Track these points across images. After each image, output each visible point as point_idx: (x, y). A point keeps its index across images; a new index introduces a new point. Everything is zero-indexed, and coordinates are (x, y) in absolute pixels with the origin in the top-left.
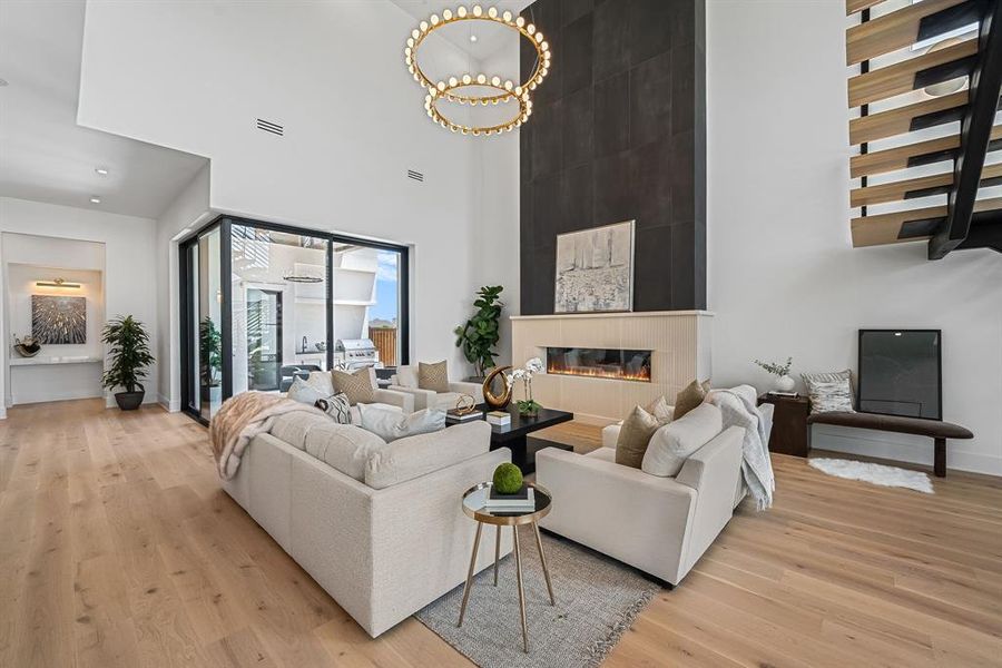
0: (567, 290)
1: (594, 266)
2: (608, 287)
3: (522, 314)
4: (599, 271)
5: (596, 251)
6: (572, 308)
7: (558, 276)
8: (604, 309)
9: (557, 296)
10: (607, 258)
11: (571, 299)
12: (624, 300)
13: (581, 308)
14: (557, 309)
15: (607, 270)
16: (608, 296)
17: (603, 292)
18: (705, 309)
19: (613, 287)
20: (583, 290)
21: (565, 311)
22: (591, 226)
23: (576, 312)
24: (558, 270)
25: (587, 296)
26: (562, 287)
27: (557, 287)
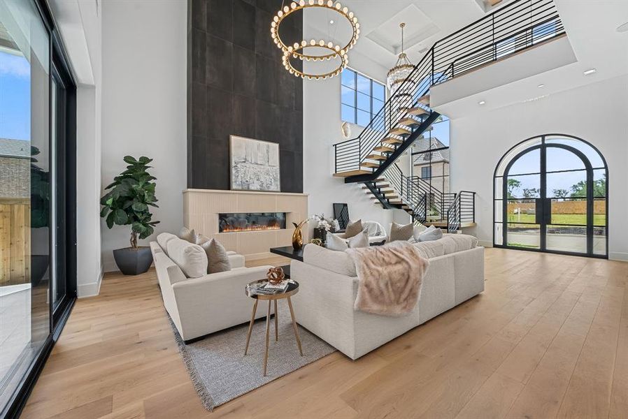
0: (241, 175)
1: (259, 163)
2: (268, 177)
3: (194, 188)
4: (262, 167)
5: (260, 154)
6: (245, 187)
7: (233, 164)
8: (266, 189)
9: (234, 177)
10: (266, 160)
11: (244, 181)
12: (276, 186)
13: (252, 187)
14: (234, 186)
15: (267, 167)
16: (269, 182)
17: (265, 179)
18: (302, 192)
19: (271, 178)
20: (252, 177)
21: (240, 188)
22: (254, 138)
23: (249, 190)
24: (234, 159)
25: (255, 181)
26: (237, 172)
27: (233, 171)
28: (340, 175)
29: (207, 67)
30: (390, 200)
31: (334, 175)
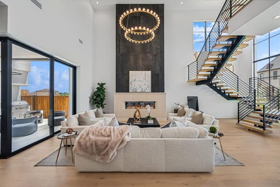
0: (133, 86)
1: (141, 80)
2: (145, 86)
3: (116, 92)
4: (142, 82)
5: (142, 77)
6: (135, 91)
7: (130, 82)
8: (144, 91)
9: (130, 87)
10: (145, 79)
11: (134, 88)
12: (149, 90)
13: (138, 91)
14: (130, 91)
15: (145, 82)
17: (144, 87)
18: (164, 92)
19: (147, 86)
20: (138, 87)
21: (133, 91)
22: (139, 70)
23: (136, 92)
24: (130, 80)
25: (139, 88)
26: (132, 85)
27: (130, 85)
28: (192, 81)
29: (121, 47)
30: (230, 95)
31: (187, 82)
